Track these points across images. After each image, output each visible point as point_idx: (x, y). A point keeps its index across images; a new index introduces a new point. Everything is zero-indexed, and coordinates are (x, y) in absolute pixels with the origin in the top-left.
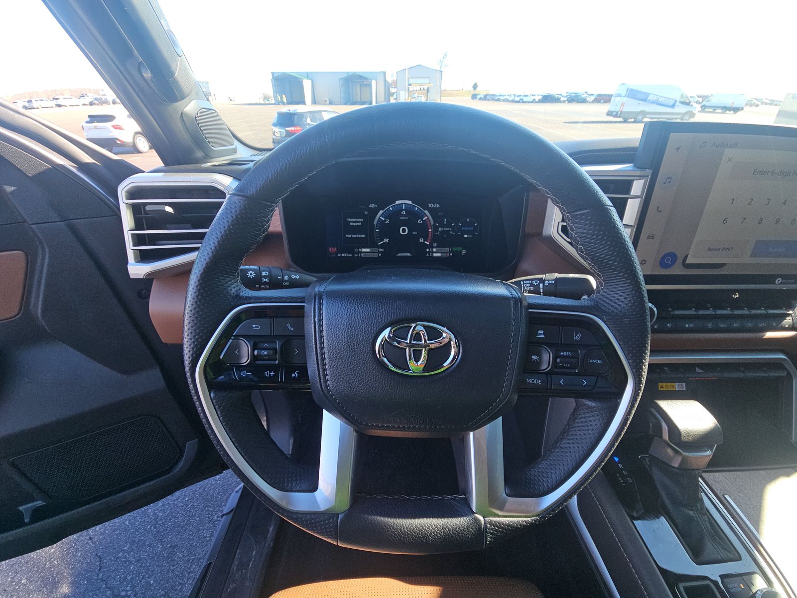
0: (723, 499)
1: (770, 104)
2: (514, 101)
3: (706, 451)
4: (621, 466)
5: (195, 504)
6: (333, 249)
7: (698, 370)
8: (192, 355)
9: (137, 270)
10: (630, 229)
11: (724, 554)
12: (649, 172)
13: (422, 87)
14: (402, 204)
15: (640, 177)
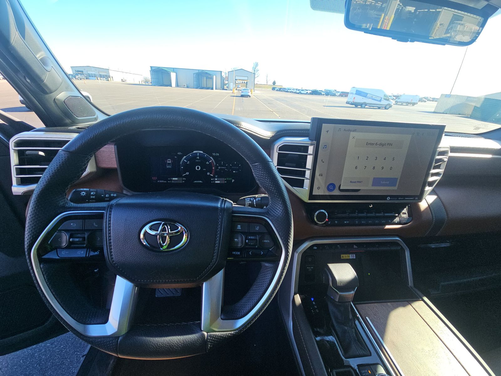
0: (365, 319)
1: (433, 101)
2: (295, 93)
3: (351, 291)
4: (314, 303)
5: (68, 350)
6: (155, 178)
7: (355, 247)
8: (30, 241)
9: (17, 190)
10: (310, 171)
11: (362, 352)
12: (315, 142)
13: (243, 82)
14: (197, 153)
15: (311, 145)
